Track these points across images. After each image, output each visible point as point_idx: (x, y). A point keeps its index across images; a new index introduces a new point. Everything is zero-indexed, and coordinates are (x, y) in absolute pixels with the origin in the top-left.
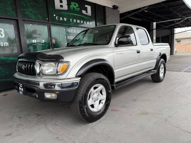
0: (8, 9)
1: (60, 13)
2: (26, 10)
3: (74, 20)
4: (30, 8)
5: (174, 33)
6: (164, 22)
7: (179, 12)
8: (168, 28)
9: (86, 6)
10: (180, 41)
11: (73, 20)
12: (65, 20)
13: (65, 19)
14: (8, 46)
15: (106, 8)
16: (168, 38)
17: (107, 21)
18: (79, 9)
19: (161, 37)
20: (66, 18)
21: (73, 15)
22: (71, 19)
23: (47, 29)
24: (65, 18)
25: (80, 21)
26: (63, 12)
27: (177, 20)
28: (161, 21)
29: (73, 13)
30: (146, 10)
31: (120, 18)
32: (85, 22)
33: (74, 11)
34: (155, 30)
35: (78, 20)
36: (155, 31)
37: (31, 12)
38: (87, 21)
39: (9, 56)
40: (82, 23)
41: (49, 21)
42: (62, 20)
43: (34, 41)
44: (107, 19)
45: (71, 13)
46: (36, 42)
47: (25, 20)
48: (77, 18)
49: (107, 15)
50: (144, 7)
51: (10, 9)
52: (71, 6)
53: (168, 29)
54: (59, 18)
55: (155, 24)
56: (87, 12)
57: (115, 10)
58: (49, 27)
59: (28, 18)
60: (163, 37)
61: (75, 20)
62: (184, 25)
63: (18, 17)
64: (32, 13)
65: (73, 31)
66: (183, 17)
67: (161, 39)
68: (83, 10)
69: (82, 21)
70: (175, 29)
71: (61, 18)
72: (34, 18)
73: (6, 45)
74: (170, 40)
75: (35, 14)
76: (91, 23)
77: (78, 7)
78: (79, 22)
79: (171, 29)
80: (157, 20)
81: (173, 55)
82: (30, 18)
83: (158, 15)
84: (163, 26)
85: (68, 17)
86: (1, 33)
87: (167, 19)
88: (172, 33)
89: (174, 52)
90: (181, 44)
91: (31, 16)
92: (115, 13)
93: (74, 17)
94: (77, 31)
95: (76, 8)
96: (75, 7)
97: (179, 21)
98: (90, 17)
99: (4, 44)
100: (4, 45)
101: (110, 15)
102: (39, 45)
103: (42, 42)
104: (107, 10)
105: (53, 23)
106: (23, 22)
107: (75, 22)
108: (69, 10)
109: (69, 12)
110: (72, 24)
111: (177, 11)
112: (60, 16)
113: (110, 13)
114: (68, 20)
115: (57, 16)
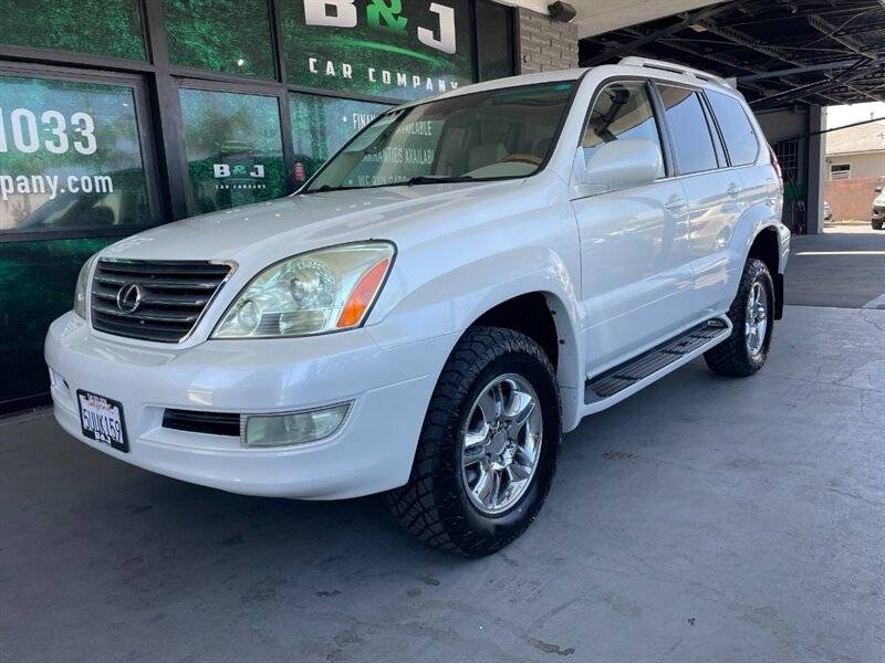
0: (112, 27)
1: (324, 40)
2: (186, 29)
3: (384, 72)
4: (203, 19)
5: (822, 129)
8: (790, 107)
9: (434, 7)
10: (846, 167)
11: (378, 75)
12: (345, 76)
13: (347, 70)
15: (521, 17)
16: (792, 152)
18: (403, 21)
20: (349, 66)
21: (378, 50)
22: (371, 70)
23: (277, 113)
24: (345, 66)
25: (410, 80)
26: (337, 38)
27: (839, 69)
29: (379, 42)
30: (701, 22)
32: (429, 79)
33: (381, 32)
35: (399, 75)
37: (204, 37)
38: (438, 73)
40: (415, 85)
41: (280, 81)
42: (333, 73)
43: (222, 168)
44: (523, 66)
45: (370, 39)
46: (227, 173)
47: (182, 77)
48: (395, 64)
49: (523, 47)
50: (693, 12)
51: (123, 25)
52: (370, 8)
53: (792, 110)
54: (320, 66)
57: (561, 26)
59: (193, 65)
61: (386, 74)
62: (867, 89)
63: (152, 63)
64: (209, 42)
66: (864, 57)
68: (419, 28)
69: (418, 78)
70: (823, 108)
71: (330, 64)
72: (218, 64)
75: (222, 49)
76: (454, 85)
78: (405, 84)
79: (806, 107)
80: (746, 68)
81: (815, 231)
82: (199, 64)
83: (749, 46)
85: (362, 60)
86: (84, 133)
87: (791, 62)
88: (812, 130)
89: (821, 221)
90: (852, 182)
91: (205, 55)
92: (557, 36)
93: (384, 61)
95: (392, 18)
96: (388, 13)
97: (848, 72)
98: (450, 57)
101: (538, 50)
102: (240, 187)
104: (522, 26)
105: (297, 87)
106: (174, 84)
107: (389, 82)
108: (363, 27)
109: (363, 39)
110: (374, 93)
111: (842, 30)
112: (324, 55)
113: (538, 41)
114: (359, 74)
115: (313, 57)
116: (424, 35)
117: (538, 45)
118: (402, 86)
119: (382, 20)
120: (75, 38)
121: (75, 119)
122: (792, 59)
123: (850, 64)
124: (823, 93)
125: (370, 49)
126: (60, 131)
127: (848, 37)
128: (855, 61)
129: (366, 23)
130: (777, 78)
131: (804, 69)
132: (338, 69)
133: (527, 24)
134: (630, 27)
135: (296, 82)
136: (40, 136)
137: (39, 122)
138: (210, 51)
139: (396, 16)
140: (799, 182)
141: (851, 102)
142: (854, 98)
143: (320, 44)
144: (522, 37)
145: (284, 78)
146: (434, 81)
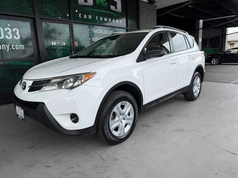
0: (24, 6)
1: (84, 9)
2: (44, 6)
4: (49, 3)
5: (227, 34)
6: (214, 20)
8: (218, 28)
10: (234, 44)
11: (99, 18)
12: (89, 18)
14: (24, 49)
15: (140, 3)
16: (218, 40)
17: (140, 19)
19: (210, 39)
20: (91, 16)
21: (99, 12)
22: (97, 17)
23: (69, 28)
24: (89, 16)
25: (108, 19)
26: (87, 8)
27: (230, 17)
28: (210, 18)
29: (99, 9)
30: (190, 4)
31: (157, 15)
32: (113, 20)
33: (100, 7)
34: (202, 29)
35: (105, 18)
36: (201, 31)
37: (50, 8)
38: (116, 18)
39: (25, 61)
40: (109, 21)
41: (71, 20)
44: (140, 16)
45: (97, 9)
47: (43, 19)
48: (104, 15)
49: (140, 11)
50: (187, 2)
51: (27, 5)
52: (97, 1)
54: (82, 16)
55: (201, 21)
56: (116, 8)
57: (152, 5)
58: (71, 27)
59: (46, 16)
61: (101, 18)
63: (35, 15)
64: (51, 10)
65: (99, 32)
68: (111, 6)
69: (110, 19)
70: (227, 28)
71: (85, 15)
72: (53, 16)
73: (21, 48)
74: (220, 42)
75: (55, 11)
76: (121, 21)
77: (106, 2)
78: (107, 21)
79: (223, 28)
80: (205, 17)
82: (48, 16)
83: (205, 11)
84: (211, 24)
85: (94, 14)
86: (16, 33)
87: (218, 16)
88: (224, 34)
92: (150, 8)
93: (101, 15)
94: (103, 31)
97: (234, 18)
98: (120, 13)
99: (19, 47)
100: (19, 48)
101: (145, 12)
102: (59, 48)
103: (62, 45)
104: (140, 5)
106: (41, 21)
107: (102, 20)
109: (95, 8)
110: (98, 23)
111: (231, 7)
112: (83, 13)
113: (145, 9)
114: (93, 18)
115: (80, 13)
118: (106, 21)
119: (100, 4)
120: (13, 8)
122: (217, 15)
123: (234, 16)
125: (97, 11)
126: (10, 33)
127: (232, 9)
129: (96, 4)
132: (87, 17)
133: (142, 5)
134: (171, 6)
135: (76, 20)
136: (4, 34)
137: (4, 31)
138: (51, 12)
139: (104, 2)
140: (220, 48)
141: (235, 27)
143: (82, 10)
144: (140, 8)
145: (72, 19)
146: (115, 20)
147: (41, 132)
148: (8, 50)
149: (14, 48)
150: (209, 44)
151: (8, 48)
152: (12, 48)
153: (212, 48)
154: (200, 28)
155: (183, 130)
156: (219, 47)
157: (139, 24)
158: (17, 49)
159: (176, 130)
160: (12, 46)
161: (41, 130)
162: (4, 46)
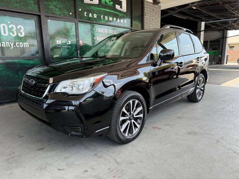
0: (29, 2)
2: (50, 3)
3: (106, 17)
5: (227, 37)
7: (236, 10)
10: (234, 47)
11: (104, 18)
12: (95, 17)
14: (28, 46)
15: (145, 3)
16: (219, 42)
17: (145, 19)
18: (112, 3)
19: (210, 41)
21: (104, 11)
22: (102, 16)
23: (75, 27)
24: (95, 15)
25: (113, 19)
26: (93, 7)
27: (233, 20)
29: (104, 8)
30: (195, 6)
31: (161, 16)
32: (118, 19)
33: (105, 6)
34: (204, 31)
35: (110, 17)
36: (202, 33)
38: (121, 18)
39: (29, 60)
40: (114, 20)
42: (91, 16)
43: (59, 41)
44: (145, 16)
45: (102, 8)
46: (60, 43)
47: (49, 16)
48: (109, 14)
49: (145, 11)
50: (192, 3)
51: (32, 2)
53: (220, 31)
54: (88, 15)
55: (203, 24)
56: (121, 7)
57: (156, 6)
59: (52, 13)
60: (212, 41)
63: (40, 12)
64: (56, 7)
65: (104, 31)
67: (210, 43)
68: (116, 5)
69: (115, 18)
70: (228, 31)
71: (90, 14)
72: (59, 13)
73: (25, 46)
74: (221, 45)
75: (60, 9)
76: (125, 21)
77: (111, 1)
79: (223, 31)
80: (207, 20)
81: (223, 64)
82: (54, 13)
83: (208, 13)
84: (213, 27)
85: (99, 13)
86: (21, 31)
87: (220, 18)
88: (225, 37)
89: (225, 61)
90: (234, 51)
91: (55, 11)
92: (155, 9)
93: (106, 14)
94: (108, 30)
95: (109, 2)
97: (235, 21)
98: (125, 13)
99: (23, 44)
100: (23, 46)
102: (64, 47)
103: (67, 43)
104: (145, 6)
106: (46, 18)
107: (107, 19)
108: (100, 4)
109: (100, 7)
110: (102, 22)
111: (234, 9)
112: (89, 11)
113: (149, 10)
114: (99, 17)
115: (86, 12)
116: (118, 7)
117: (149, 11)
118: (111, 21)
119: (106, 3)
120: (18, 5)
121: (18, 27)
123: (236, 19)
124: (228, 27)
125: (102, 10)
126: (14, 30)
127: (236, 11)
128: (238, 18)
130: (216, 22)
131: (223, 20)
132: (93, 15)
133: (147, 5)
134: (176, 7)
135: (81, 19)
136: (8, 31)
137: (8, 28)
138: (57, 9)
139: (110, 2)
140: (220, 51)
141: (236, 29)
142: (237, 28)
143: (88, 8)
144: (145, 8)
145: (77, 17)
146: (120, 20)
147: (49, 133)
148: (12, 48)
149: (19, 46)
150: (210, 46)
151: (12, 45)
152: (16, 46)
153: (212, 50)
154: (202, 30)
155: (195, 133)
156: (219, 49)
157: (144, 25)
158: (21, 47)
159: (189, 133)
160: (17, 43)
161: (48, 131)
162: (8, 44)
